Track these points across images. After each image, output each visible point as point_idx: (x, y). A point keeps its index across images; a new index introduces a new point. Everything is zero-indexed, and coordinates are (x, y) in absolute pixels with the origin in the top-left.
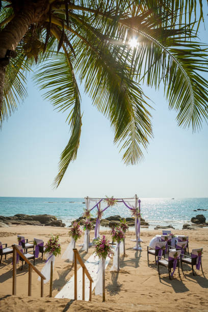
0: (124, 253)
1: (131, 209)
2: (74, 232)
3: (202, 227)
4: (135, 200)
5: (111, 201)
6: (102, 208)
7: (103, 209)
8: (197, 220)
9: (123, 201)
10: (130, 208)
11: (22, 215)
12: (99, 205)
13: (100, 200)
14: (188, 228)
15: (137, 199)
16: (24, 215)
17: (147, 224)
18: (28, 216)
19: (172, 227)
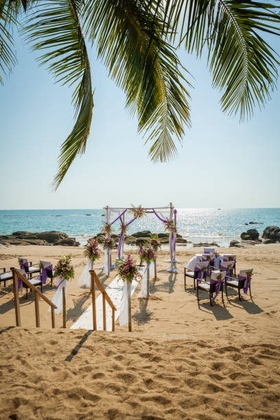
0: (156, 277)
1: (165, 222)
2: (91, 252)
3: (253, 244)
4: (169, 210)
5: (139, 212)
6: (126, 221)
7: (128, 222)
8: (248, 236)
9: (154, 212)
10: (161, 220)
11: (23, 232)
12: (122, 216)
13: (123, 210)
14: (237, 246)
15: (172, 208)
16: (25, 233)
17: (185, 241)
18: (31, 234)
19: (216, 245)
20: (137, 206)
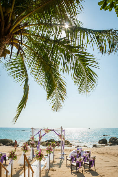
0: (54, 161)
1: (59, 135)
2: (25, 149)
3: (104, 146)
4: (61, 130)
5: (47, 131)
6: (42, 135)
8: (102, 142)
9: (54, 130)
10: (57, 134)
12: (40, 132)
13: (40, 130)
14: (96, 147)
15: (62, 129)
17: (71, 145)
19: (86, 146)
20: (46, 128)
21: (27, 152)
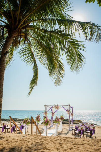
0: (62, 131)
1: (67, 111)
2: (37, 119)
4: (68, 107)
5: (57, 107)
6: (54, 111)
9: (63, 108)
11: (16, 118)
15: (69, 105)
16: (17, 119)
18: (19, 119)
20: (56, 105)
21: (39, 122)
